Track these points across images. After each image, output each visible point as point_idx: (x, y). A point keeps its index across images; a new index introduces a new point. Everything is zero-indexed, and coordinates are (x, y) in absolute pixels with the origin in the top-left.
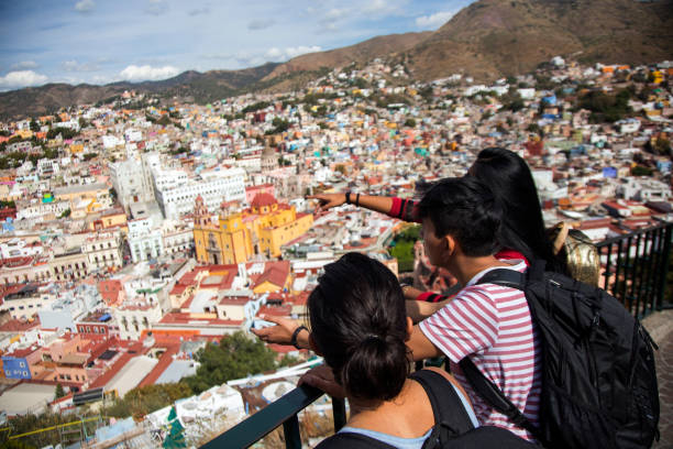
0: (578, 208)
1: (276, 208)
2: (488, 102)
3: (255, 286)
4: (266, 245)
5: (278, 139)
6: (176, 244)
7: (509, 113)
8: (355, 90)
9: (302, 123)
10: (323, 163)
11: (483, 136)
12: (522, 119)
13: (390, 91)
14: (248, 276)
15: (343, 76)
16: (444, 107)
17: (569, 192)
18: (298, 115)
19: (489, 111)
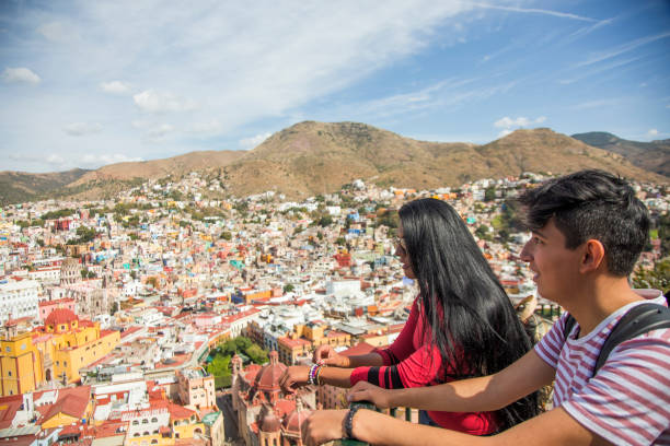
0: (385, 314)
1: (76, 326)
2: (299, 218)
3: (44, 421)
4: (62, 370)
5: (83, 249)
7: (319, 228)
8: (170, 202)
9: (111, 233)
10: (133, 275)
11: (296, 249)
12: (332, 233)
13: (205, 204)
14: (36, 409)
15: (158, 187)
16: (259, 221)
17: (376, 300)
18: (107, 225)
19: (301, 226)
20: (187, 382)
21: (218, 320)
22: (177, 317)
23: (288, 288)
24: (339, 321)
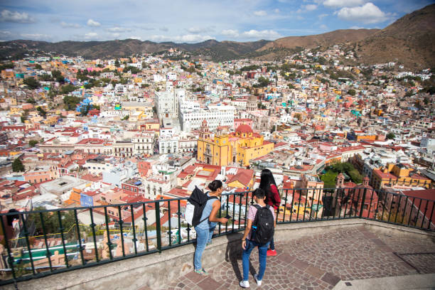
1: (251, 135)
2: (412, 85)
3: (230, 182)
4: (241, 158)
5: (260, 91)
6: (186, 147)
7: (427, 95)
8: (317, 65)
9: (278, 82)
10: (287, 111)
13: (341, 68)
14: (226, 175)
15: (310, 54)
16: (378, 85)
18: (276, 77)
19: (412, 91)
20: (307, 182)
21: (335, 148)
22: (309, 141)
23: (390, 136)
24: (425, 168)
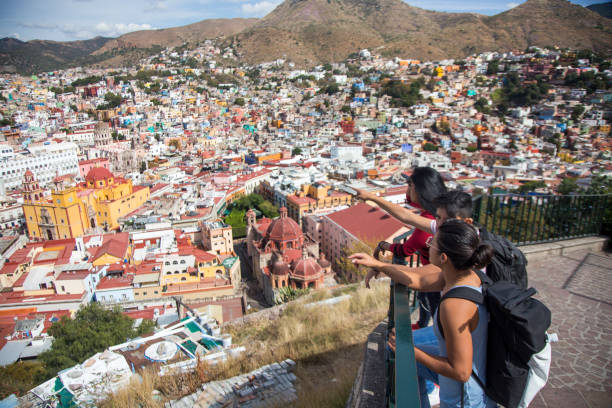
0: (383, 178)
1: (112, 182)
3: (94, 260)
4: (103, 219)
5: (111, 114)
7: (326, 96)
8: (187, 69)
9: (136, 99)
10: (157, 138)
11: (304, 115)
12: (338, 101)
13: (219, 71)
14: (86, 250)
15: (175, 55)
16: (270, 88)
17: (376, 164)
18: (131, 91)
19: (309, 93)
20: (209, 231)
21: (234, 178)
22: (198, 176)
23: (297, 152)
24: (342, 182)
